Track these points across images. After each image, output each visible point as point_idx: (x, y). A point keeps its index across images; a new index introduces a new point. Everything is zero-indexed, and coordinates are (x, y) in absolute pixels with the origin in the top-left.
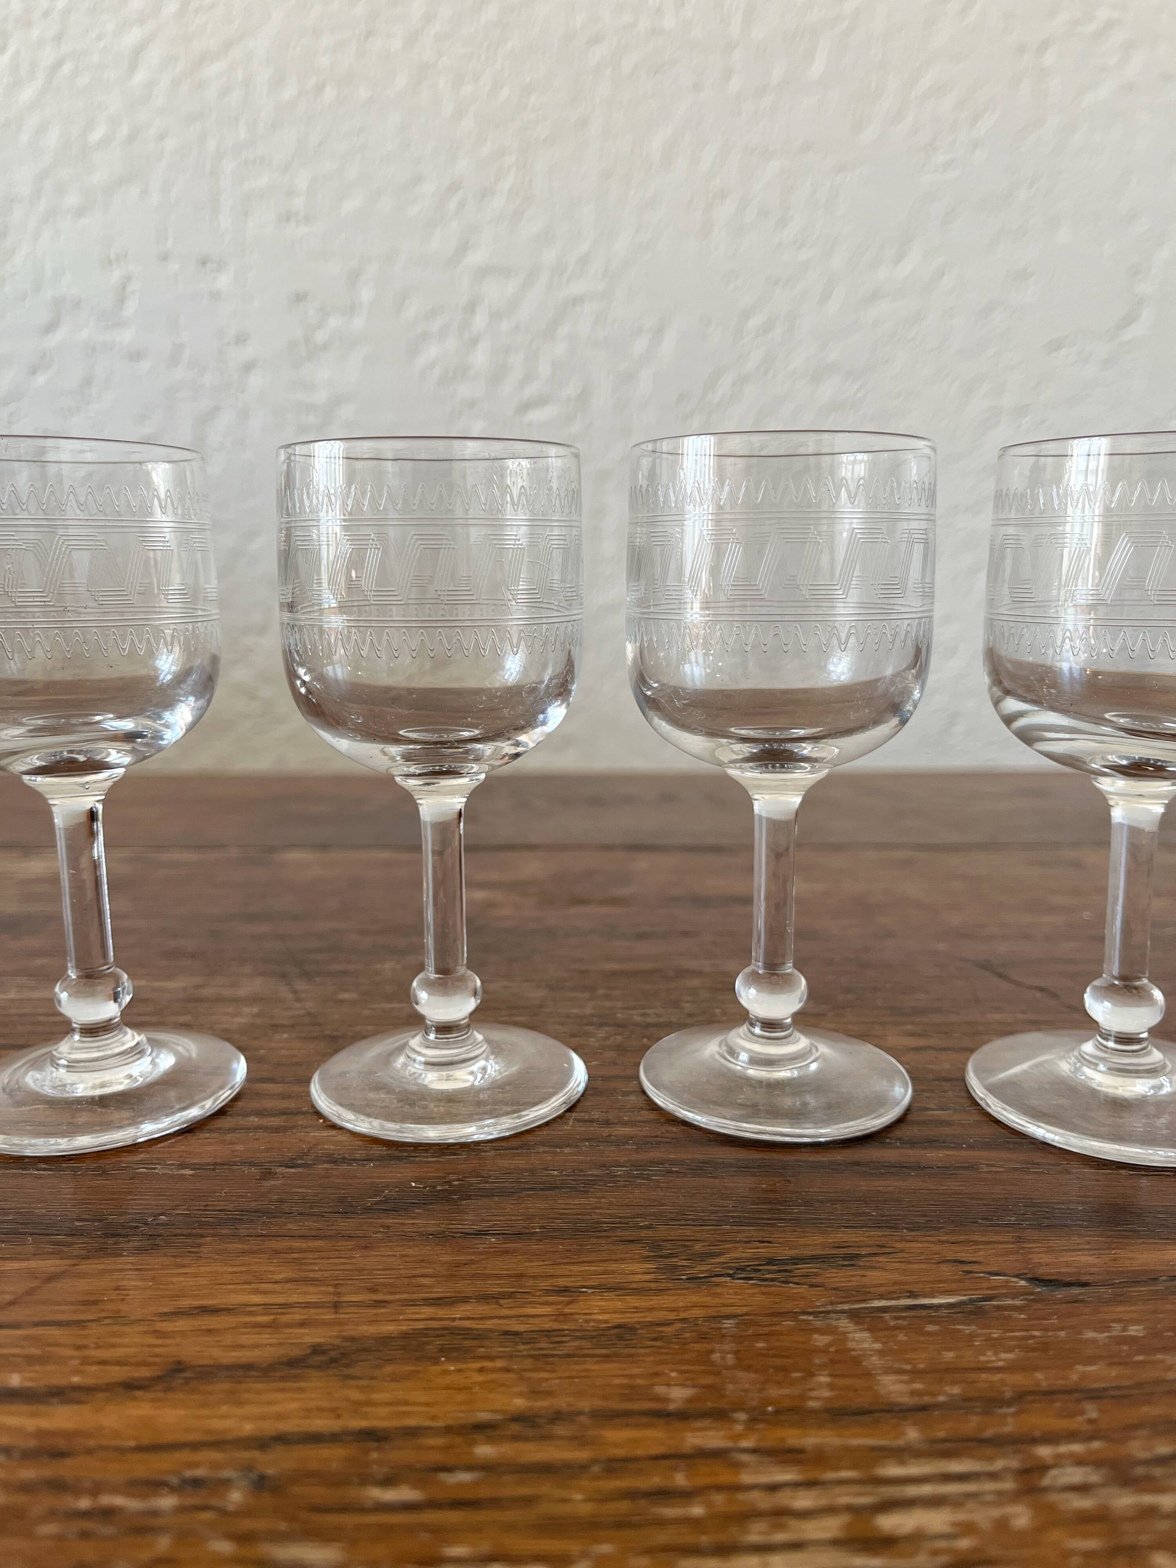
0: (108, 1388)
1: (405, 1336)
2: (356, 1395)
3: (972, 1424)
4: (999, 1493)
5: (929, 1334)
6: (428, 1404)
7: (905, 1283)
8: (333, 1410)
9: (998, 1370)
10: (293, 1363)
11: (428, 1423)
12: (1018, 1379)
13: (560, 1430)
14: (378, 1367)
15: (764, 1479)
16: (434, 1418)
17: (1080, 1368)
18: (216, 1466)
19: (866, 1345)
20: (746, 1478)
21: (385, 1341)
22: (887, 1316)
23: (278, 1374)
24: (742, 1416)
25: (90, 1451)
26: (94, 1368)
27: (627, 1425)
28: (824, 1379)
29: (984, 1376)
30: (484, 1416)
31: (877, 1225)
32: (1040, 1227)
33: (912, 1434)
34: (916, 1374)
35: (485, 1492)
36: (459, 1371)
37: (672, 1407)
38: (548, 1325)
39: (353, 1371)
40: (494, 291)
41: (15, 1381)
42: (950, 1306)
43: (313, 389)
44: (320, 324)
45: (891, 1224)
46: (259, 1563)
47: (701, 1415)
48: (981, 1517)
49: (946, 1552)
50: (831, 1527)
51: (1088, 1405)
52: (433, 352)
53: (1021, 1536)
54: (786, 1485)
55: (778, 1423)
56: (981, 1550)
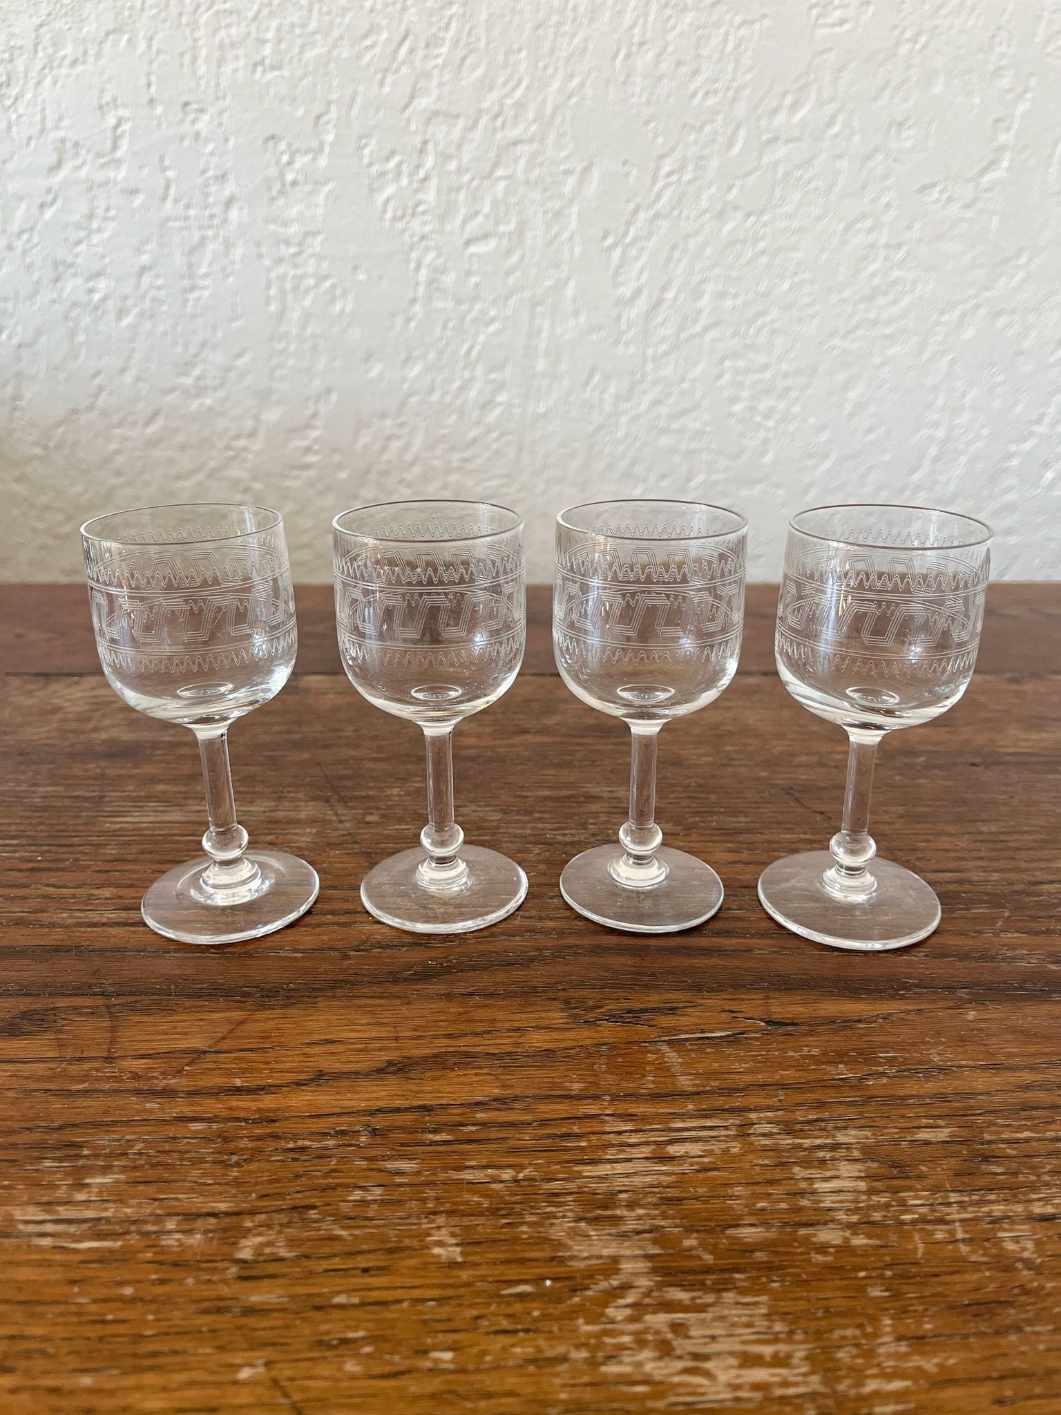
0: (287, 1085)
1: (435, 1056)
2: (414, 1088)
3: (720, 1102)
4: (727, 1136)
5: (708, 1053)
6: (451, 1092)
7: (701, 1024)
8: (404, 1095)
9: (739, 1073)
10: (379, 1071)
11: (452, 1102)
12: (748, 1078)
13: (516, 1105)
14: (424, 1073)
15: (616, 1129)
16: (455, 1099)
17: (782, 1072)
18: (350, 1124)
19: (674, 1060)
20: (607, 1129)
21: (425, 1059)
22: (687, 1043)
23: (374, 1077)
24: (608, 1098)
25: (287, 1119)
26: (278, 1074)
27: (550, 1102)
28: (650, 1078)
29: (731, 1076)
30: (480, 1098)
31: (690, 988)
32: (779, 990)
33: (690, 1106)
34: (697, 1075)
35: (481, 1136)
36: (465, 1075)
37: (573, 1093)
38: (510, 1050)
39: (411, 1075)
40: (441, 133)
41: (238, 1082)
42: (722, 1037)
43: (285, 224)
44: (290, 163)
45: (698, 988)
46: (380, 1170)
47: (587, 1097)
48: (717, 1147)
49: (697, 1163)
50: (646, 1151)
51: (780, 1092)
52: (390, 190)
53: (734, 1156)
54: (626, 1131)
55: (625, 1101)
56: (714, 1163)
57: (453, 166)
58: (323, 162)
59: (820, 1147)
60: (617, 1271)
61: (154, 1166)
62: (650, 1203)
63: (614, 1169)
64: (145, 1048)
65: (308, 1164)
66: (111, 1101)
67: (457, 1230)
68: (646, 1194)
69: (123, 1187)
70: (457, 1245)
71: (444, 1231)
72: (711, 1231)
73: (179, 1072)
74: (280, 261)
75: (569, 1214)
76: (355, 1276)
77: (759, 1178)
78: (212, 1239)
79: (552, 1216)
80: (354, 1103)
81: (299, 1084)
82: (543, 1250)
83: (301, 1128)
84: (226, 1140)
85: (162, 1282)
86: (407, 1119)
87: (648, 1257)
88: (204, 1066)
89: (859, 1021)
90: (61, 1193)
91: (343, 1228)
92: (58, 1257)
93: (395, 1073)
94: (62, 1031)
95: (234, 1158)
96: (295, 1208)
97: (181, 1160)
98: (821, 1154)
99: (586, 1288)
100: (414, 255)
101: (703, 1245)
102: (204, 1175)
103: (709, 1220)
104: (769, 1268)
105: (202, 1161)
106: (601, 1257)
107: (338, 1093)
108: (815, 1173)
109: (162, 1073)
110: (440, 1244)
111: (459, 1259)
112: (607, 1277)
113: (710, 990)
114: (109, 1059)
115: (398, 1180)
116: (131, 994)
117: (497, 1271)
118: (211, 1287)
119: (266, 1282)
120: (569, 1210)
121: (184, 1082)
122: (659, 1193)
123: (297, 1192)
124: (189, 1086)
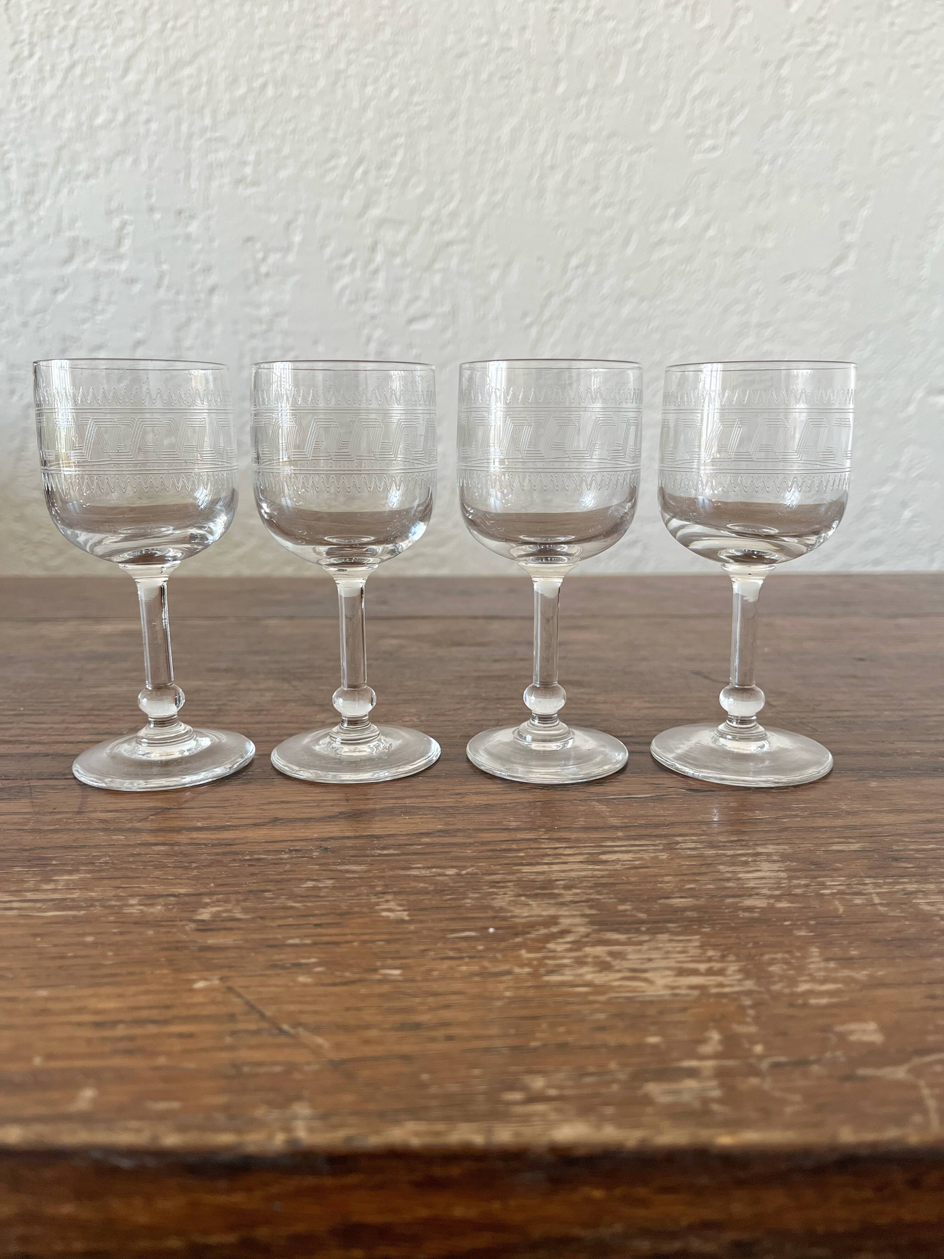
0: (245, 825)
1: (384, 808)
2: (363, 826)
3: (647, 831)
4: (656, 849)
5: (634, 806)
6: (398, 828)
7: (625, 791)
8: (353, 830)
9: (665, 816)
10: (331, 817)
11: (399, 833)
12: (673, 819)
13: (458, 834)
14: (373, 818)
15: (551, 846)
16: (401, 831)
17: (703, 816)
18: (304, 846)
19: (603, 809)
20: (543, 846)
21: (374, 810)
22: (615, 801)
23: (325, 820)
24: (544, 830)
25: (244, 843)
26: (236, 820)
27: (491, 832)
28: (582, 819)
29: (657, 818)
30: (425, 831)
33: (620, 834)
34: (625, 817)
35: (427, 851)
36: (411, 818)
37: (511, 827)
38: (452, 805)
39: (360, 819)
40: (389, 236)
41: (199, 824)
42: (646, 798)
43: (259, 306)
44: (264, 259)
46: (332, 870)
47: (524, 829)
48: (647, 856)
49: (630, 864)
50: (579, 858)
52: (346, 280)
53: (663, 860)
54: (561, 848)
55: (559, 831)
56: (645, 864)
57: (398, 261)
58: (291, 258)
59: (742, 855)
60: (557, 923)
61: (119, 869)
62: (585, 886)
63: (551, 868)
65: (263, 867)
66: (80, 835)
67: (405, 902)
68: (582, 882)
69: (89, 881)
70: (404, 910)
71: (392, 903)
72: (644, 901)
73: (144, 820)
74: (253, 336)
75: (509, 893)
76: (308, 928)
77: (687, 872)
78: (172, 909)
79: (494, 894)
80: (306, 834)
81: (257, 825)
82: (487, 912)
83: (257, 848)
84: (187, 855)
85: (123, 933)
86: (356, 842)
87: (585, 916)
88: (168, 816)
90: (30, 885)
91: (297, 902)
92: (23, 921)
93: (344, 818)
94: (36, 798)
95: (194, 865)
96: (251, 891)
97: (145, 866)
98: (744, 858)
99: (529, 933)
100: (366, 332)
101: (637, 909)
102: (166, 874)
103: (642, 895)
104: (700, 922)
105: (164, 866)
106: (541, 916)
107: (293, 829)
108: (738, 869)
109: (129, 820)
110: (389, 910)
111: (407, 918)
112: (547, 927)
114: (79, 813)
115: (349, 876)
117: (442, 924)
118: (170, 935)
119: (223, 932)
120: (510, 891)
121: (148, 824)
122: (594, 880)
123: (253, 883)
124: (154, 827)
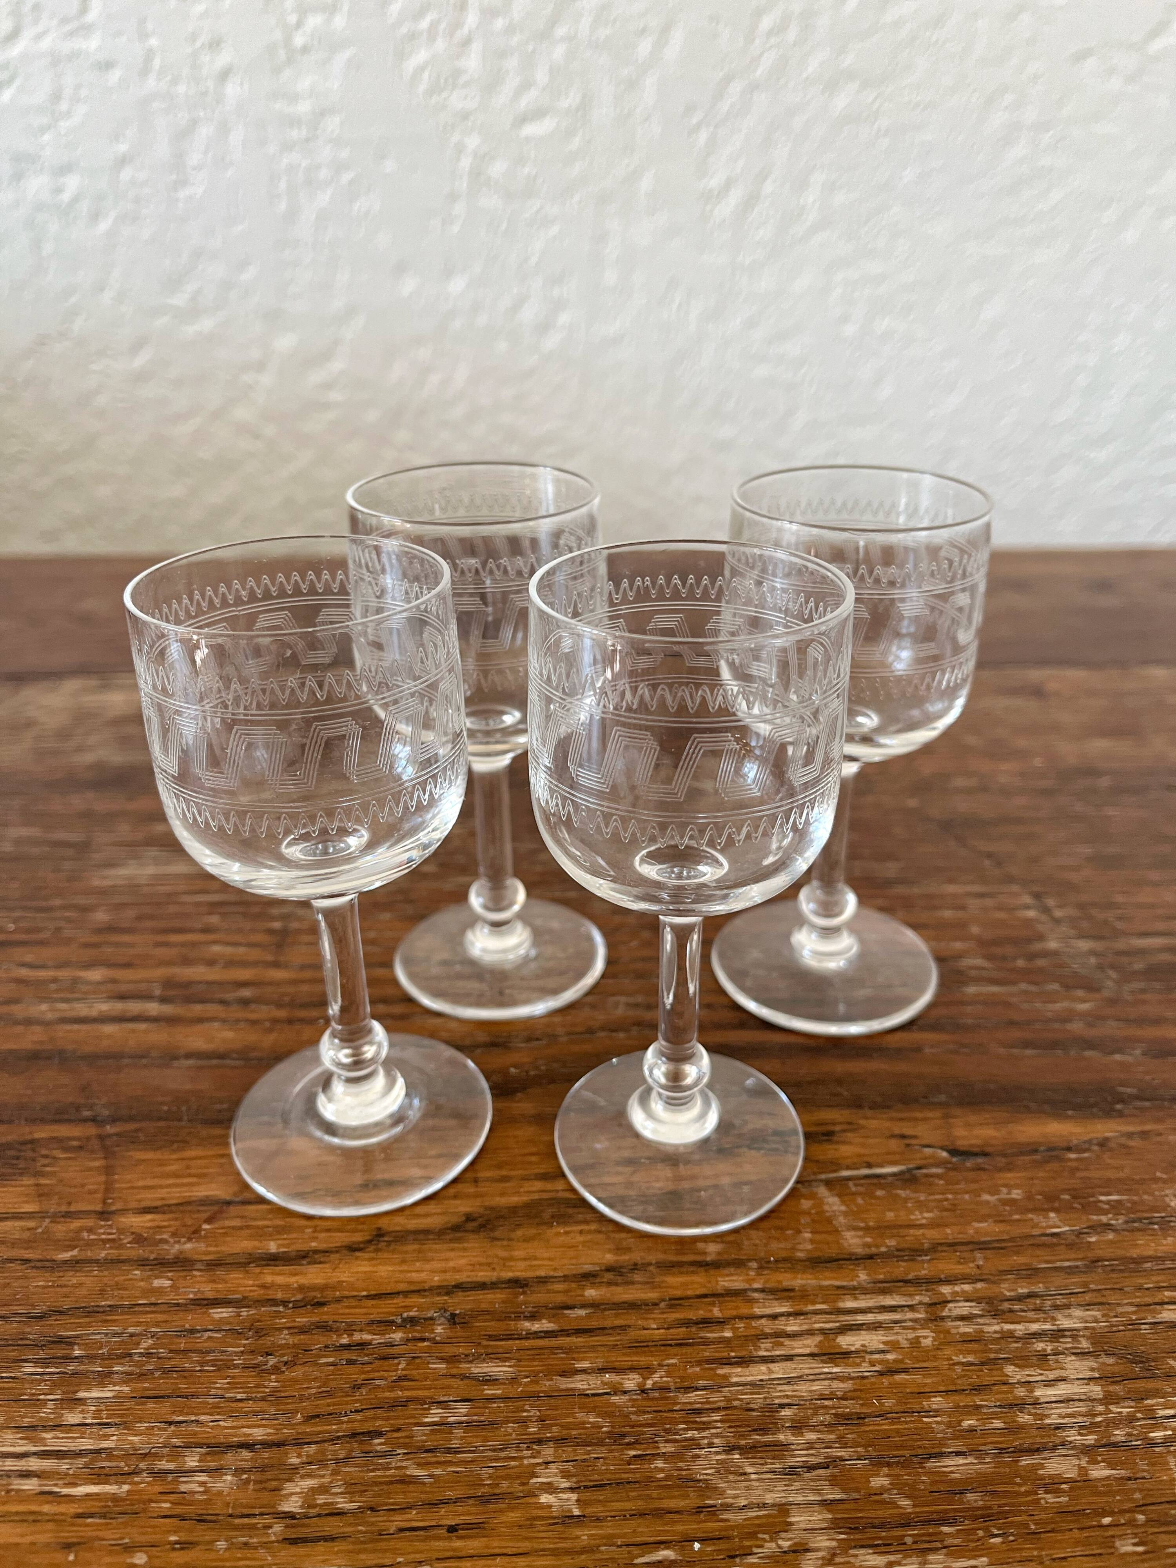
0: (337, 1250)
1: (527, 1205)
2: (502, 1253)
3: (900, 1269)
4: (915, 1320)
5: (878, 1198)
6: (550, 1259)
7: (864, 1155)
8: (489, 1264)
9: (921, 1226)
10: (456, 1228)
11: (552, 1273)
12: (933, 1234)
13: (637, 1277)
14: (513, 1230)
15: (768, 1311)
16: (555, 1269)
17: (976, 1225)
18: (421, 1308)
19: (835, 1208)
20: (758, 1311)
21: (514, 1210)
22: (851, 1183)
23: (448, 1237)
24: (754, 1265)
25: (338, 1300)
26: (323, 1235)
27: (682, 1273)
28: (808, 1235)
29: (912, 1231)
30: (588, 1268)
31: (848, 1105)
32: (962, 1104)
33: (863, 1276)
34: (867, 1229)
35: (594, 1324)
36: (567, 1233)
37: (708, 1259)
39: (497, 1234)
41: (273, 1247)
42: (894, 1175)
43: (295, 99)
44: (299, 25)
45: (857, 1104)
46: (464, 1377)
47: (728, 1264)
48: (903, 1337)
49: (881, 1362)
50: (809, 1345)
51: (978, 1255)
52: (422, 56)
53: (926, 1351)
54: (782, 1315)
55: (777, 1270)
56: (901, 1361)
57: (500, 23)
58: (339, 22)
59: (1037, 1335)
60: (787, 1526)
61: (167, 1372)
62: (822, 1423)
63: (770, 1371)
64: (150, 1198)
65: (368, 1368)
66: (107, 1277)
67: (570, 1467)
68: (817, 1409)
69: (128, 1405)
70: (572, 1489)
71: (553, 1469)
72: (905, 1464)
73: (195, 1234)
75: (716, 1441)
76: (438, 1538)
77: (962, 1383)
78: (248, 1481)
79: (694, 1443)
80: (423, 1276)
81: (353, 1249)
82: (687, 1497)
83: (357, 1314)
84: (259, 1333)
85: (185, 1546)
86: (494, 1299)
87: (826, 1504)
88: (227, 1223)
89: (1069, 1149)
90: (47, 1412)
91: (419, 1465)
92: (46, 1508)
93: (475, 1231)
94: (42, 1174)
95: (272, 1361)
96: (354, 1435)
97: (202, 1363)
98: (1040, 1346)
99: (748, 1553)
101: (898, 1485)
102: (233, 1386)
103: (902, 1447)
104: (985, 1516)
105: (228, 1365)
106: (764, 1506)
107: (404, 1261)
108: (1034, 1374)
109: (174, 1235)
110: (550, 1488)
111: (576, 1512)
112: (775, 1535)
113: (874, 1106)
114: (103, 1215)
115: (489, 1392)
116: (131, 1119)
117: (628, 1528)
118: (249, 1553)
119: (321, 1547)
120: (717, 1436)
121: (202, 1246)
122: (833, 1408)
123: (357, 1411)
124: (209, 1253)
